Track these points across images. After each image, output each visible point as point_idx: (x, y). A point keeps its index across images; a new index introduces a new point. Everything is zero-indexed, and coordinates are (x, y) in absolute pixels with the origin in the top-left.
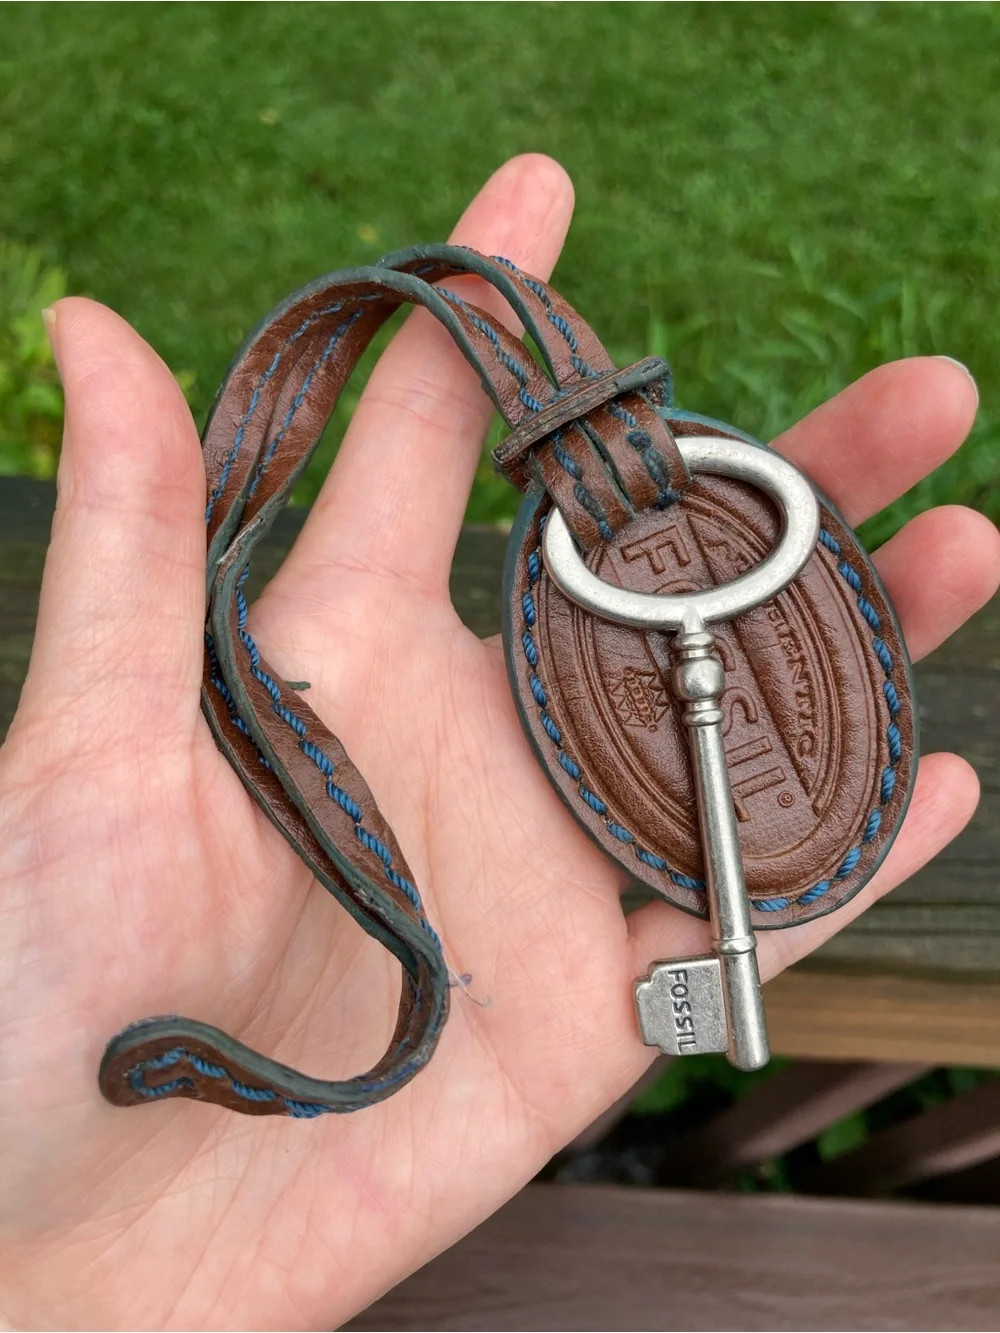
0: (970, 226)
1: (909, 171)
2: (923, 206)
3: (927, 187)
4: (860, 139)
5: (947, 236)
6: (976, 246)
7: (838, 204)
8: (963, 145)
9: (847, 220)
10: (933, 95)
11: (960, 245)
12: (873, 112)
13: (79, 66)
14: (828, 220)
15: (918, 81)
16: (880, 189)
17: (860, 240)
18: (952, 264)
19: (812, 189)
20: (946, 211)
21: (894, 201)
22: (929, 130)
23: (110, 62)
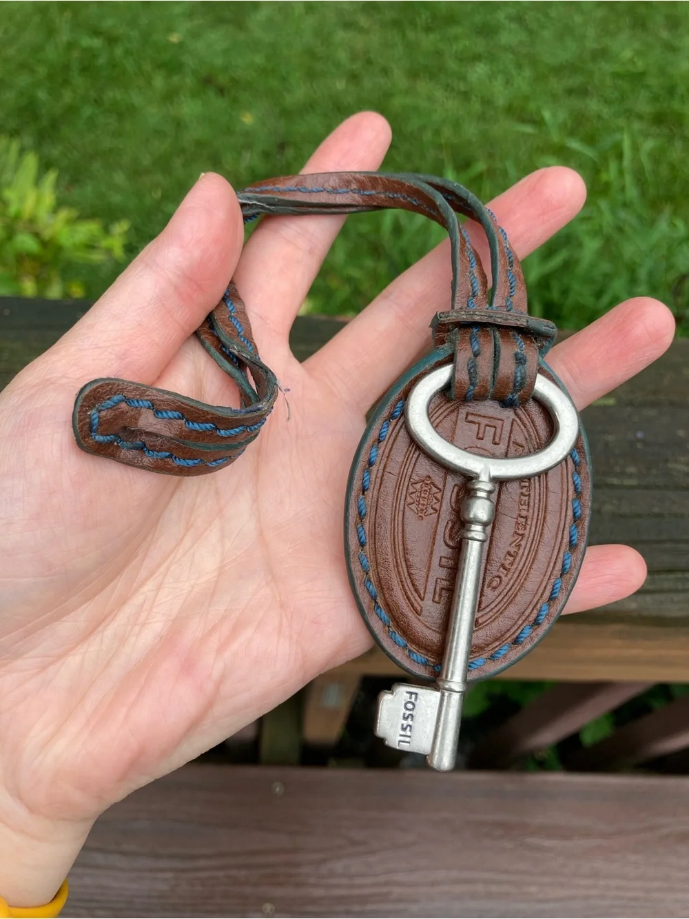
0: (671, 91)
1: (627, 54)
2: (637, 78)
3: (640, 65)
4: (591, 32)
5: (655, 98)
6: (676, 105)
7: (576, 81)
8: (664, 34)
9: (584, 92)
11: (665, 105)
14: (570, 92)
16: (607, 67)
17: (593, 105)
18: (659, 119)
19: (558, 70)
20: (654, 81)
21: (617, 76)
22: (640, 24)
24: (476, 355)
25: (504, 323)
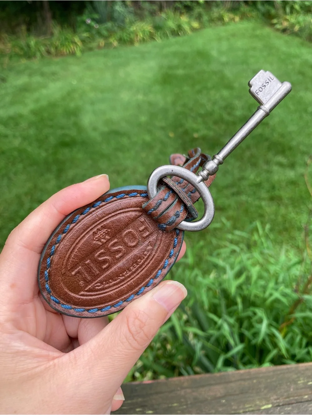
0: (273, 188)
1: (252, 177)
2: (258, 185)
3: (258, 180)
4: (236, 172)
5: (268, 192)
6: (277, 193)
7: (235, 190)
8: (265, 167)
9: (238, 193)
10: (252, 156)
11: (273, 193)
12: (238, 164)
13: (18, 197)
14: (233, 194)
15: (248, 154)
16: (245, 183)
17: (243, 198)
18: (272, 199)
19: (227, 187)
20: (266, 185)
21: (250, 186)
22: (254, 165)
23: (26, 194)
24: (164, 200)
25: (182, 198)
